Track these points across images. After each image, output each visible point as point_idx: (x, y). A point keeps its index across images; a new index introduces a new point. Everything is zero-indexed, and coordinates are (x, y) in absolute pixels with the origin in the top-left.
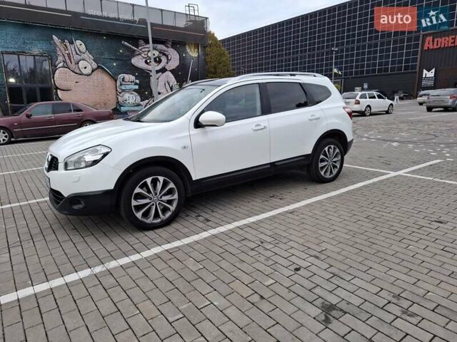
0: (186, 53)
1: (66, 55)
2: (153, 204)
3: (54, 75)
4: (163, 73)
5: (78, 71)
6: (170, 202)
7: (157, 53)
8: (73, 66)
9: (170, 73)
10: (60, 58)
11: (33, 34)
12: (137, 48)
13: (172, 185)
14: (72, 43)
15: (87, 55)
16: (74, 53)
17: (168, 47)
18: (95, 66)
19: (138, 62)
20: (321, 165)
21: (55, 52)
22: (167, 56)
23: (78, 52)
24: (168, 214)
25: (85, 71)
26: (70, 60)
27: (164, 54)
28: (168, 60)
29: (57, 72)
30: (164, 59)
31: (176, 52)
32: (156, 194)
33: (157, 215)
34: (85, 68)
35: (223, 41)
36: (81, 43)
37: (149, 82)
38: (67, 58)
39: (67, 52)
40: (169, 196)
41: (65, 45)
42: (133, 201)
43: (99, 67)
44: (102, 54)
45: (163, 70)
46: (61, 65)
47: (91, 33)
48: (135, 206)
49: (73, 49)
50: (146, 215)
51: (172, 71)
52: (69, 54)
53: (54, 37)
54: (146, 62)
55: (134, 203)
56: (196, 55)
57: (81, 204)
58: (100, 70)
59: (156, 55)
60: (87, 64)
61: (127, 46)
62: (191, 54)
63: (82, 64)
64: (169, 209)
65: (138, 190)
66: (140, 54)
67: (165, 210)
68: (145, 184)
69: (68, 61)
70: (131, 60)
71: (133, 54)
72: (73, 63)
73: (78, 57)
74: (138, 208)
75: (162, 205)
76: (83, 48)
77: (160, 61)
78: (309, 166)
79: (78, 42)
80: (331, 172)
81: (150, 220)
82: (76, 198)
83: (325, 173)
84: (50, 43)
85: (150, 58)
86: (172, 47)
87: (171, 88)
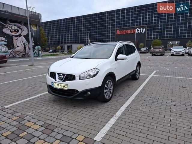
4: (20, 37)
7: (16, 28)
9: (23, 37)
17: (22, 25)
19: (6, 31)
22: (21, 29)
28: (22, 31)
30: (20, 31)
31: (26, 28)
37: (13, 40)
56: (36, 30)
62: (33, 29)
77: (18, 31)
85: (13, 30)
86: (24, 25)
87: (24, 44)
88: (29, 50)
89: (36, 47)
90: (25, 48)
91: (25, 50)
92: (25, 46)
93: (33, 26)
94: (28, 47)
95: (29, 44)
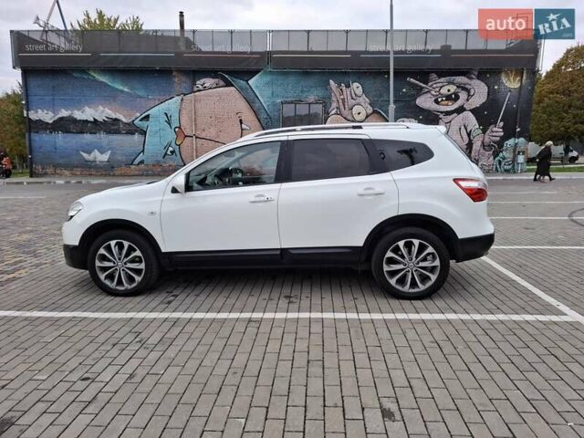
0: (499, 82)
1: (340, 101)
3: (325, 123)
4: (459, 114)
5: (350, 118)
7: (453, 88)
8: (346, 113)
9: (470, 113)
10: (334, 105)
11: (311, 81)
12: (427, 84)
14: (348, 86)
15: (364, 100)
16: (349, 97)
17: (471, 79)
18: (370, 110)
19: (425, 101)
21: (330, 98)
22: (468, 91)
23: (354, 95)
25: (358, 118)
26: (344, 105)
27: (464, 89)
28: (469, 96)
29: (329, 118)
34: (359, 113)
36: (358, 85)
38: (341, 104)
39: (342, 97)
41: (341, 89)
43: (374, 112)
44: (381, 96)
46: (333, 112)
47: (371, 73)
49: (348, 93)
51: (474, 111)
52: (343, 100)
53: (331, 82)
54: (437, 102)
56: (517, 85)
58: (375, 115)
59: (452, 91)
60: (361, 110)
61: (413, 84)
62: (508, 84)
63: (356, 110)
66: (429, 92)
69: (342, 107)
70: (415, 99)
71: (419, 92)
72: (347, 109)
73: (354, 102)
76: (359, 91)
77: (457, 97)
79: (356, 84)
84: (326, 89)
85: (442, 96)
86: (478, 78)
87: (469, 134)
88: (482, 151)
89: (511, 142)
90: (470, 145)
91: (470, 152)
92: (470, 140)
93: (508, 76)
94: (479, 143)
95: (484, 132)
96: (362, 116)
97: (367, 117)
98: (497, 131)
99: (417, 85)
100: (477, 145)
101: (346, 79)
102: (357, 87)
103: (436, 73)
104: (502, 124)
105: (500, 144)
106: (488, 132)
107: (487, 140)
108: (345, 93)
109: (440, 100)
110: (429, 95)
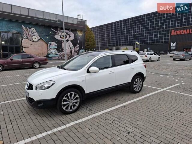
0: (77, 34)
1: (27, 33)
2: (70, 104)
3: (22, 41)
5: (32, 40)
6: (76, 103)
8: (30, 38)
9: (70, 42)
10: (25, 35)
11: (14, 25)
12: (57, 31)
13: (77, 96)
14: (30, 29)
15: (36, 34)
16: (31, 33)
17: (70, 31)
18: (39, 38)
19: (57, 37)
20: (134, 86)
21: (23, 32)
22: (69, 35)
24: (75, 108)
25: (35, 40)
26: (29, 35)
27: (68, 34)
28: (70, 37)
29: (23, 40)
30: (68, 36)
32: (71, 99)
33: (71, 108)
34: (35, 39)
35: (91, 28)
36: (34, 29)
37: (61, 45)
38: (28, 35)
39: (28, 32)
40: (76, 100)
41: (27, 29)
42: (62, 103)
43: (41, 39)
44: (43, 34)
45: (67, 41)
46: (25, 37)
47: (38, 25)
48: (63, 105)
49: (30, 31)
50: (67, 108)
51: (71, 41)
52: (28, 33)
53: (23, 26)
54: (61, 37)
55: (63, 103)
56: (81, 35)
57: (41, 104)
58: (41, 40)
60: (36, 38)
62: (79, 34)
63: (34, 37)
64: (76, 106)
65: (64, 98)
66: (58, 34)
67: (74, 106)
68: (67, 96)
71: (55, 34)
72: (30, 37)
73: (32, 34)
74: (64, 105)
75: (73, 104)
76: (35, 31)
77: (66, 37)
78: (130, 87)
79: (33, 28)
80: (138, 89)
81: (69, 110)
82: (40, 102)
83: (136, 89)
84: (21, 29)
85: (62, 36)
86: (72, 32)
87: (71, 48)
88: (74, 53)
89: (81, 51)
90: (71, 51)
91: (71, 53)
92: (71, 50)
93: (79, 32)
94: (74, 51)
95: (74, 47)
96: (36, 40)
97: (38, 40)
98: (77, 47)
99: (54, 31)
100: (73, 51)
101: (29, 26)
102: (33, 29)
103: (60, 28)
104: (78, 45)
105: (79, 51)
106: (75, 47)
107: (75, 50)
108: (29, 31)
109: (62, 37)
110: (58, 35)
